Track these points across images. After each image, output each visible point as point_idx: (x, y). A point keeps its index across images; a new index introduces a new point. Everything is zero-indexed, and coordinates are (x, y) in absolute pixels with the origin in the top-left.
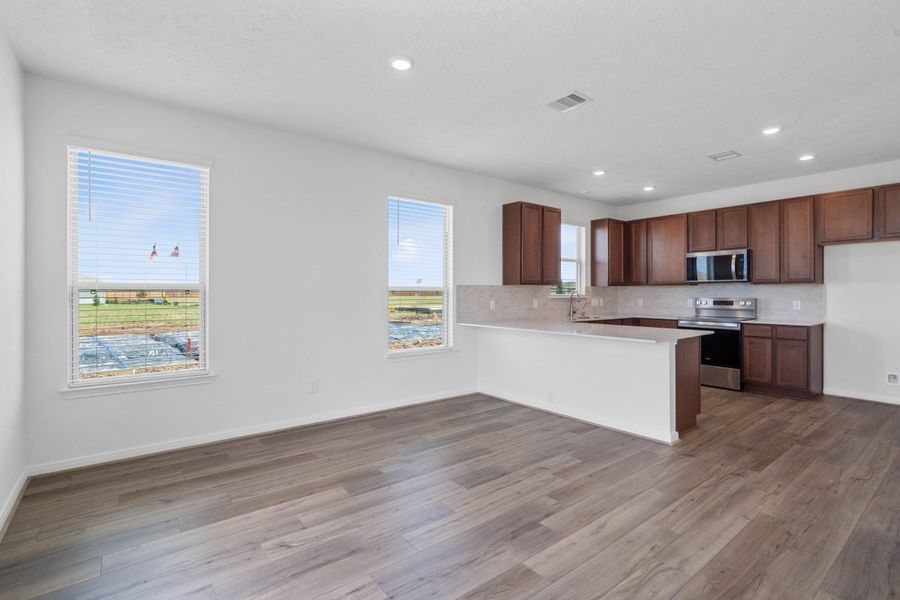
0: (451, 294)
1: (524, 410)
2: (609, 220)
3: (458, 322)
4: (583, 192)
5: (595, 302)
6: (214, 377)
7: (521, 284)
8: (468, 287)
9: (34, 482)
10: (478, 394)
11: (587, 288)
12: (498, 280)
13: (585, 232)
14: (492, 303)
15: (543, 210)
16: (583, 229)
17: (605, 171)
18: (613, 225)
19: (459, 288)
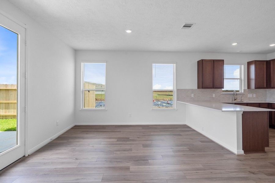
0: (175, 92)
1: (195, 132)
2: (255, 61)
3: (177, 101)
4: (238, 51)
5: (250, 95)
6: (107, 110)
7: (202, 88)
8: (182, 89)
9: (76, 126)
10: (185, 125)
12: (195, 87)
13: (244, 67)
14: (192, 95)
15: (214, 61)
16: (243, 66)
17: (238, 43)
18: (256, 62)
19: (178, 90)
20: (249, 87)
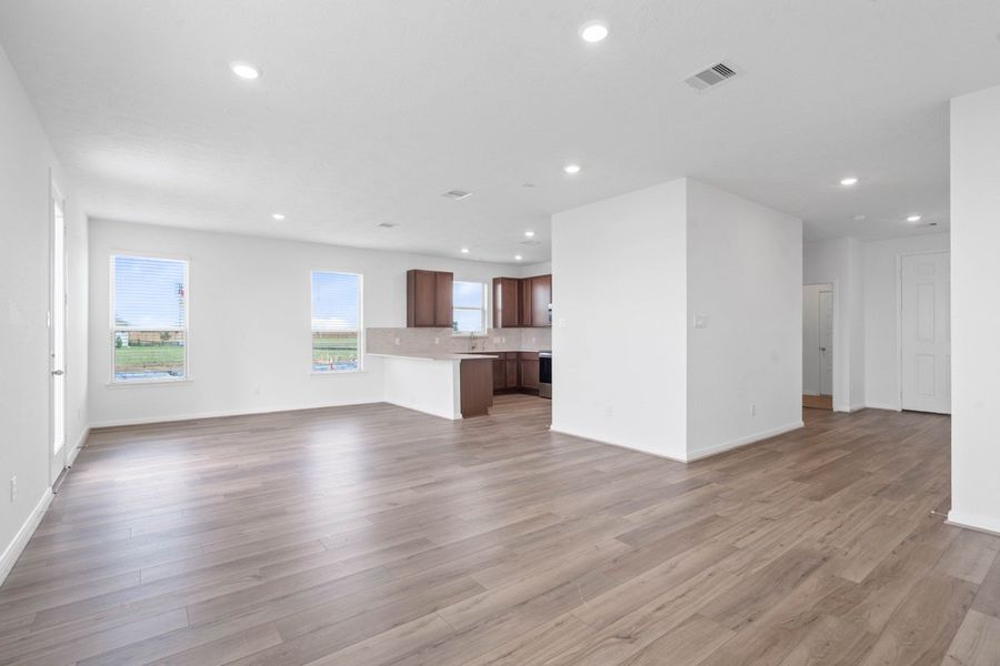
0: (362, 335)
2: (503, 279)
3: (367, 354)
5: (497, 340)
7: (416, 326)
8: (377, 329)
10: (384, 402)
11: (488, 330)
12: (403, 324)
14: (397, 340)
15: (436, 275)
16: (486, 286)
18: (505, 281)
20: (495, 325)
